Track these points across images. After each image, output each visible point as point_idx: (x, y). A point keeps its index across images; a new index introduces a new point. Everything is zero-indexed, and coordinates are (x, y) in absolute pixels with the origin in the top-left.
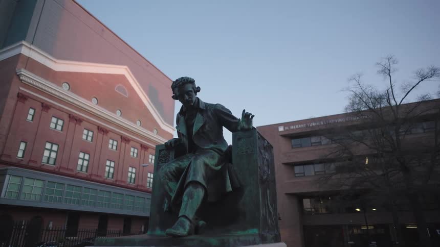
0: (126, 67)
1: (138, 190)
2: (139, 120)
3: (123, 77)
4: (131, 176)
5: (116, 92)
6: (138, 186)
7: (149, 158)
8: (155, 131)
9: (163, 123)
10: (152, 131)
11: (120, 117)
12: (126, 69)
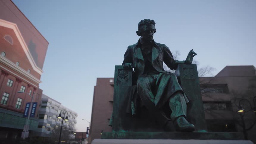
0: (15, 24)
1: (8, 109)
2: (19, 62)
3: (12, 30)
4: (5, 99)
5: (4, 39)
6: (8, 106)
7: (21, 88)
8: (29, 71)
9: (35, 67)
10: (27, 70)
11: (4, 57)
12: (15, 26)
